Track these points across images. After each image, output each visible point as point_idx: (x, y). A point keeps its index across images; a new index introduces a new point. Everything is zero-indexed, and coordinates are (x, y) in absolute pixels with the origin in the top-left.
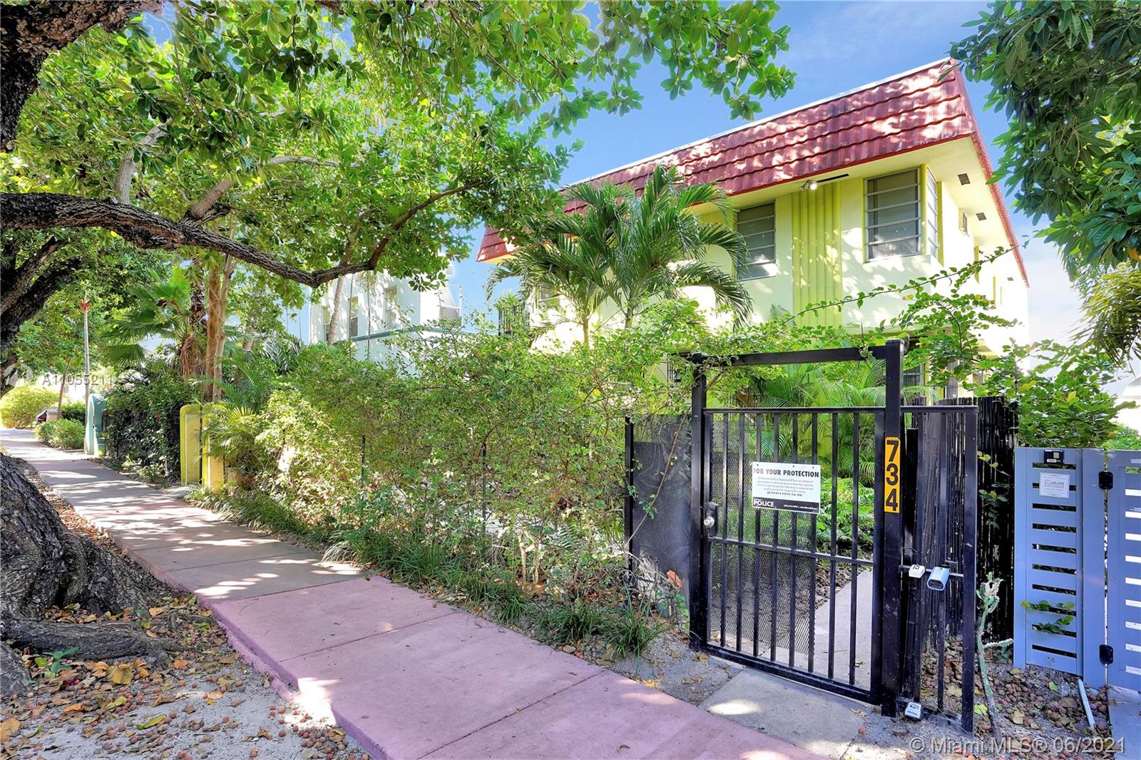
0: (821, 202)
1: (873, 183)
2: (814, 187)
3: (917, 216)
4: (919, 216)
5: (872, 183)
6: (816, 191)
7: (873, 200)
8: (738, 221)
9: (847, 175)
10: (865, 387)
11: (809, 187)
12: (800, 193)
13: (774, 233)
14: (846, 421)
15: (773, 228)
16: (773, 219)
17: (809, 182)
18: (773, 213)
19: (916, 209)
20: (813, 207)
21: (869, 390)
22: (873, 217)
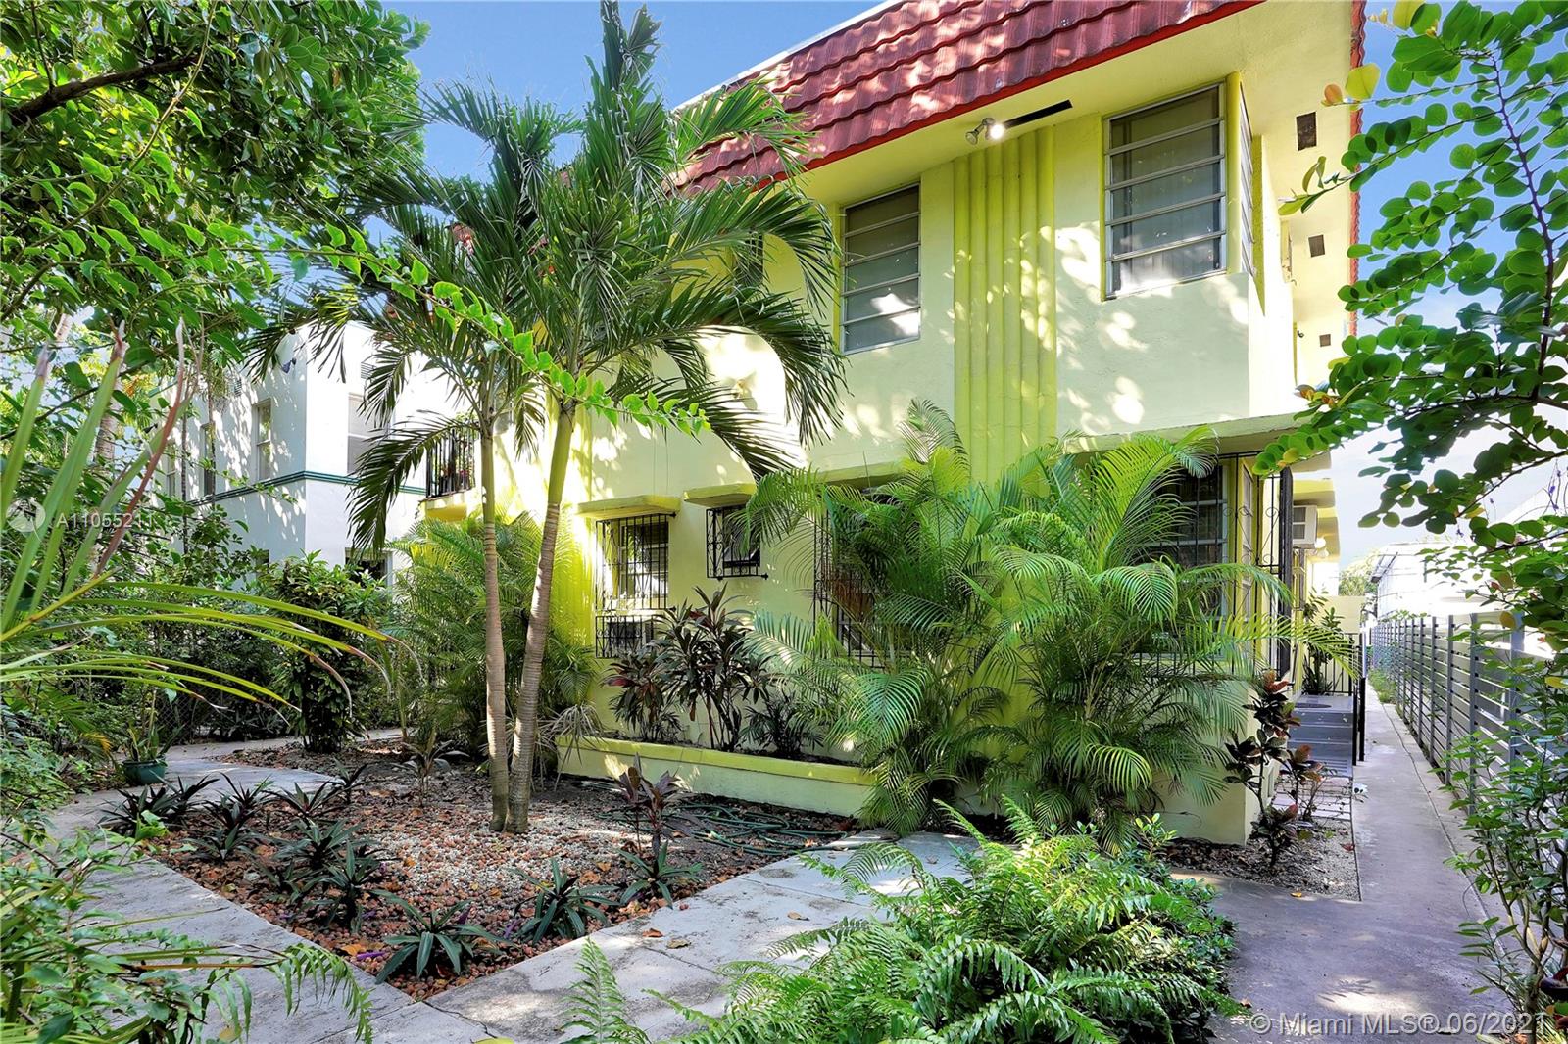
0: (1013, 171)
1: (1123, 125)
2: (998, 132)
3: (1217, 190)
4: (1223, 188)
5: (1120, 130)
6: (1004, 145)
7: (1122, 163)
8: (848, 229)
9: (1066, 105)
10: (1106, 568)
11: (987, 135)
12: (970, 158)
13: (917, 248)
14: (1063, 647)
15: (916, 238)
16: (917, 219)
17: (987, 122)
18: (917, 208)
19: (1214, 175)
20: (996, 187)
21: (1118, 572)
22: (1122, 198)
